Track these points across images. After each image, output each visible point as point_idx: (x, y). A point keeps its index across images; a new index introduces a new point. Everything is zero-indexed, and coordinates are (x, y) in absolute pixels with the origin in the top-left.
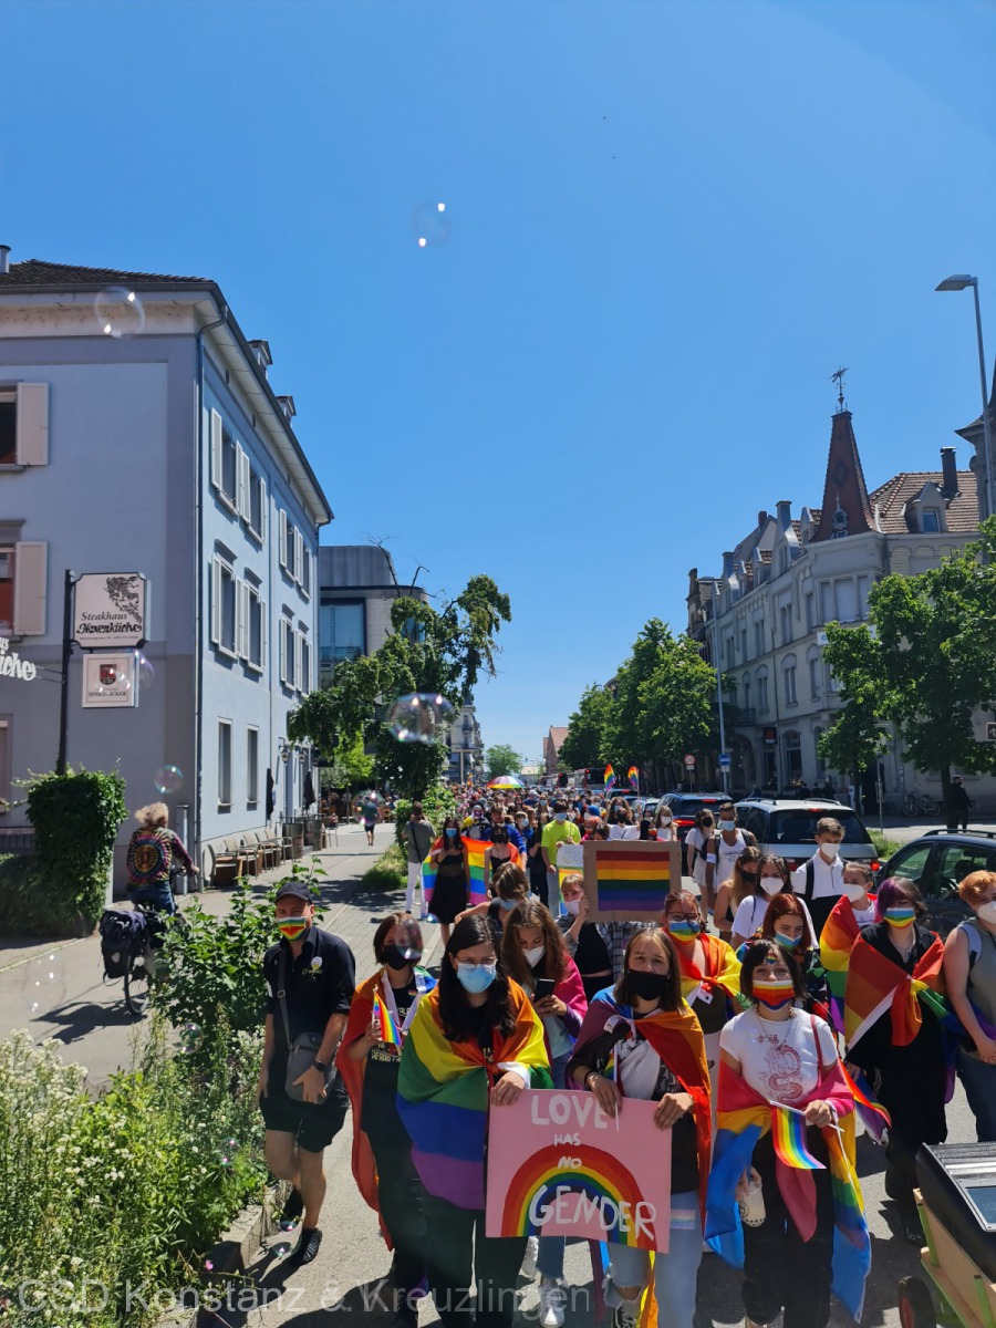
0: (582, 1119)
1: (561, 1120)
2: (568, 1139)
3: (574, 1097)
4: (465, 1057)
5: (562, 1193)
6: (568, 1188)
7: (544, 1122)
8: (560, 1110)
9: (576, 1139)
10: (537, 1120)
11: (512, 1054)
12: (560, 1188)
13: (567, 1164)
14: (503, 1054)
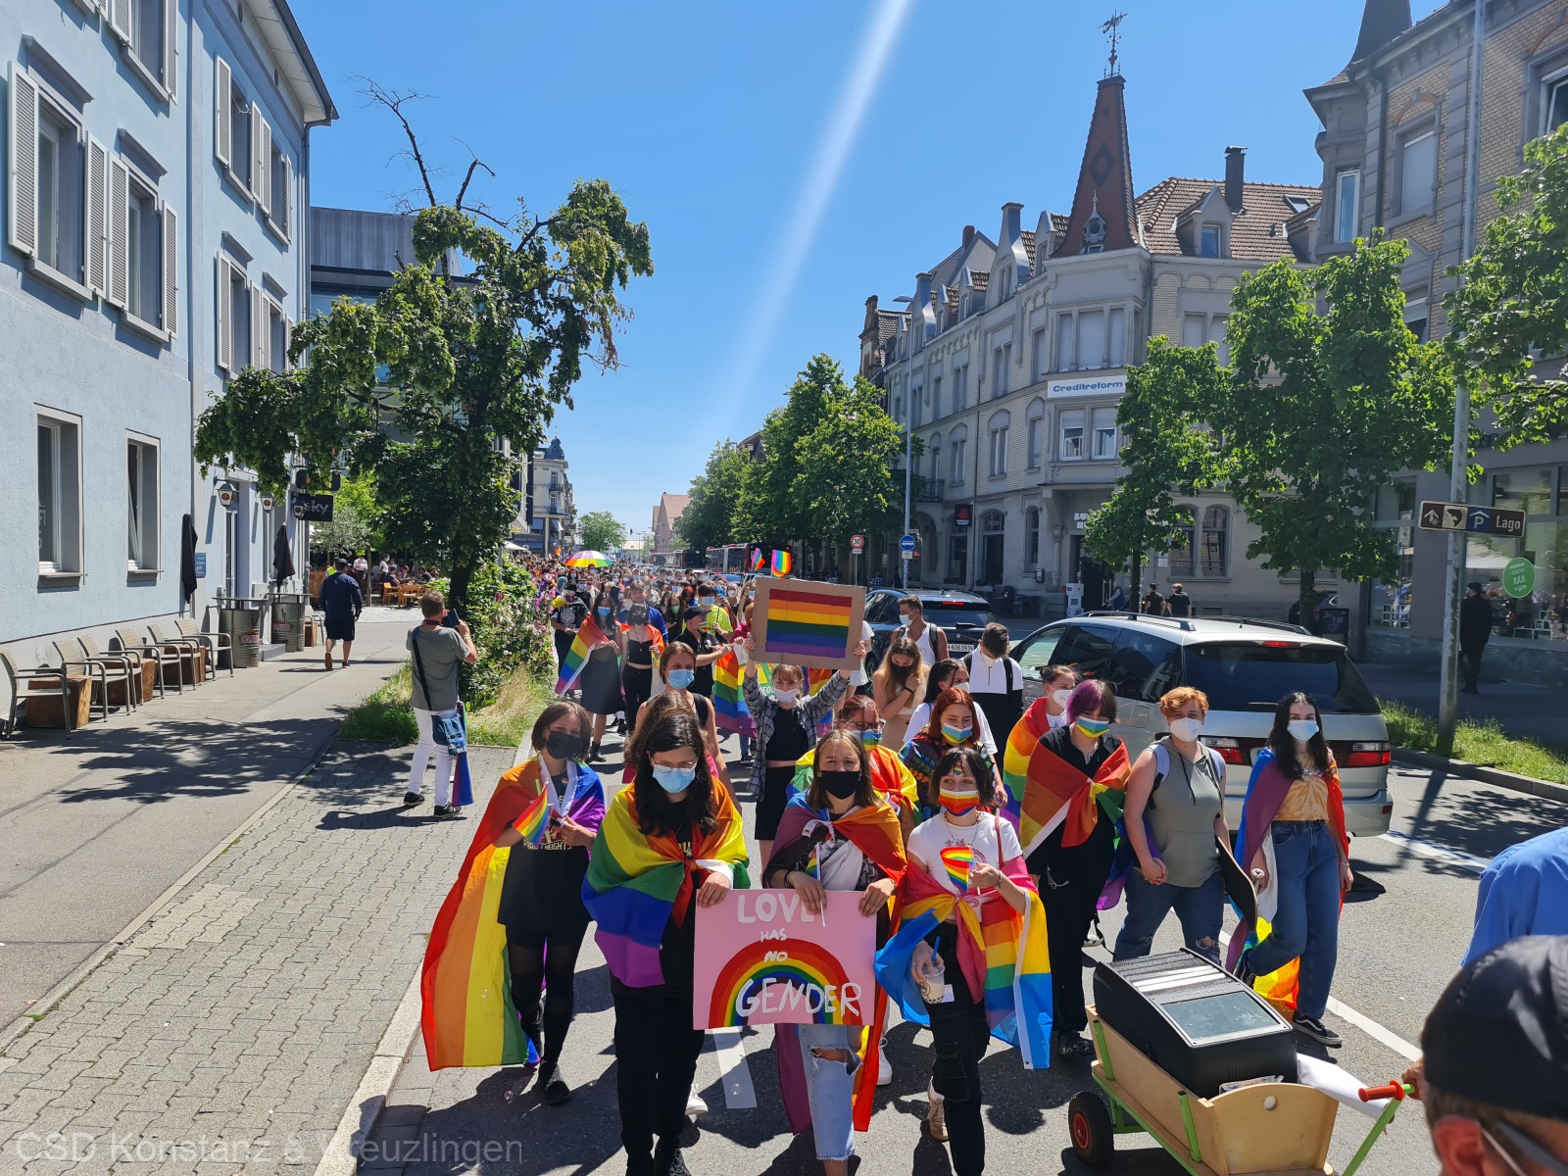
0: (788, 915)
1: (767, 918)
2: (774, 935)
3: (781, 895)
4: (663, 853)
5: (768, 985)
6: (774, 980)
7: (752, 920)
8: (767, 907)
9: (782, 934)
10: (743, 919)
11: (711, 850)
12: (766, 981)
13: (773, 958)
14: (702, 850)
